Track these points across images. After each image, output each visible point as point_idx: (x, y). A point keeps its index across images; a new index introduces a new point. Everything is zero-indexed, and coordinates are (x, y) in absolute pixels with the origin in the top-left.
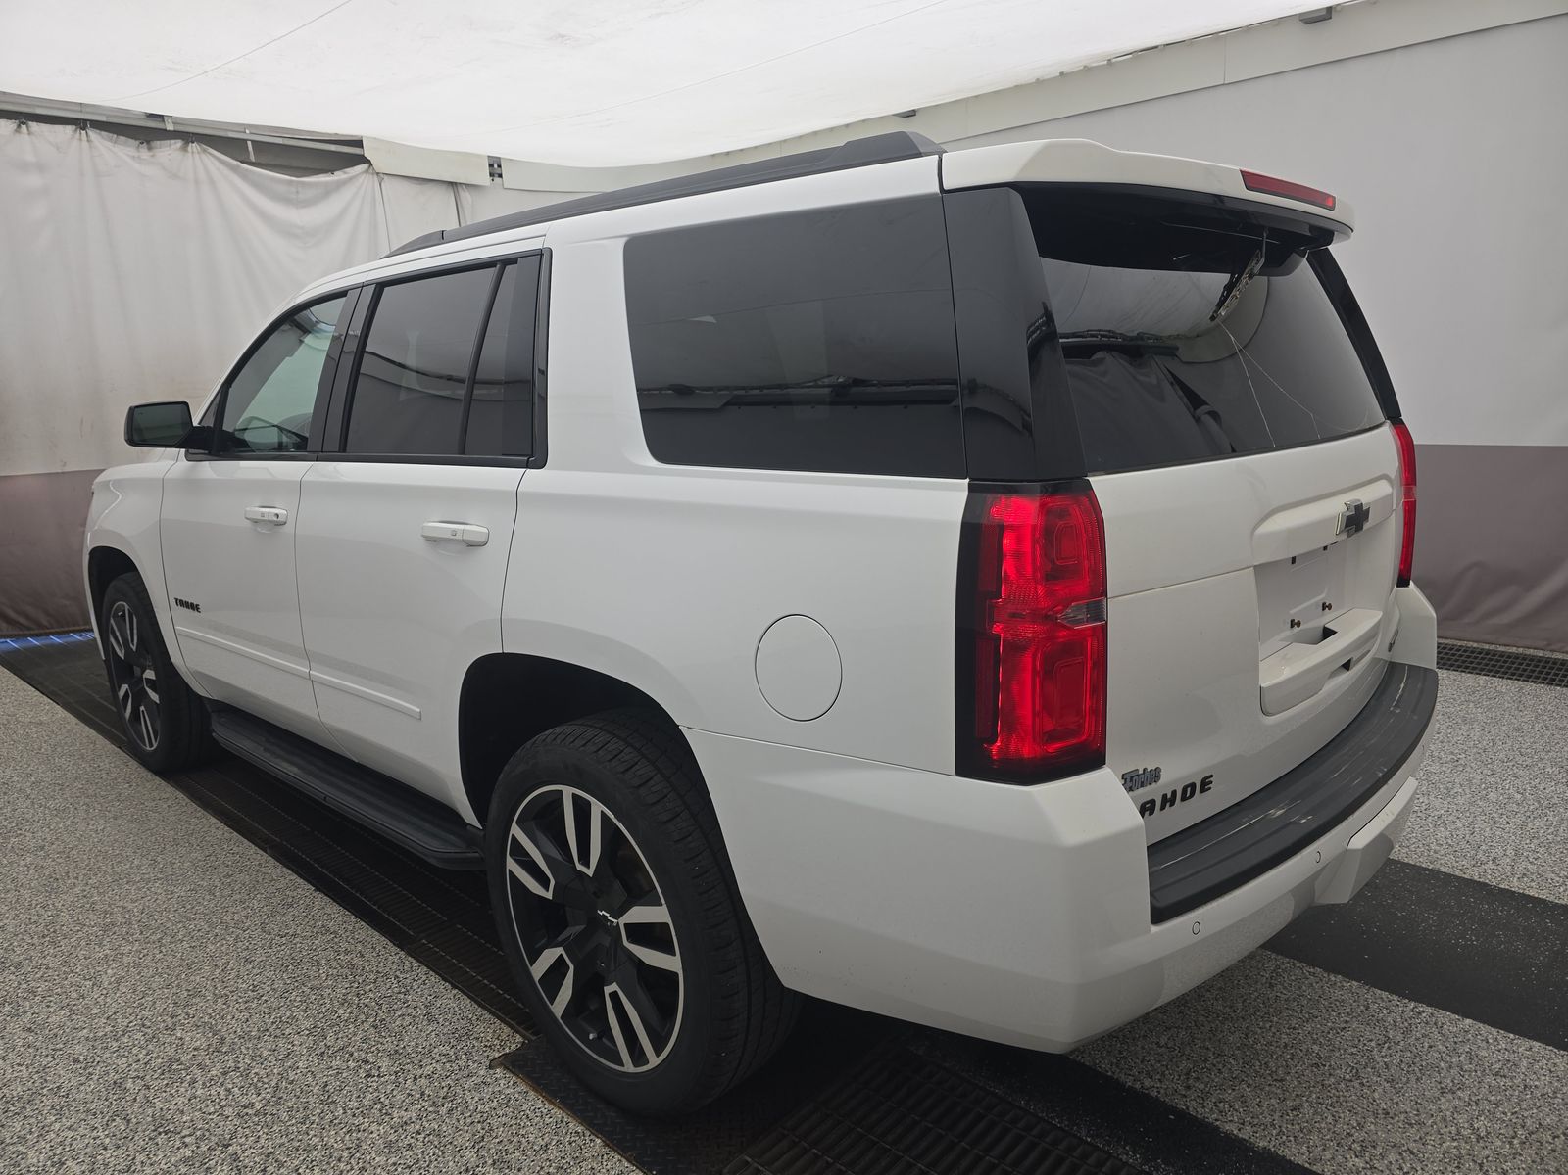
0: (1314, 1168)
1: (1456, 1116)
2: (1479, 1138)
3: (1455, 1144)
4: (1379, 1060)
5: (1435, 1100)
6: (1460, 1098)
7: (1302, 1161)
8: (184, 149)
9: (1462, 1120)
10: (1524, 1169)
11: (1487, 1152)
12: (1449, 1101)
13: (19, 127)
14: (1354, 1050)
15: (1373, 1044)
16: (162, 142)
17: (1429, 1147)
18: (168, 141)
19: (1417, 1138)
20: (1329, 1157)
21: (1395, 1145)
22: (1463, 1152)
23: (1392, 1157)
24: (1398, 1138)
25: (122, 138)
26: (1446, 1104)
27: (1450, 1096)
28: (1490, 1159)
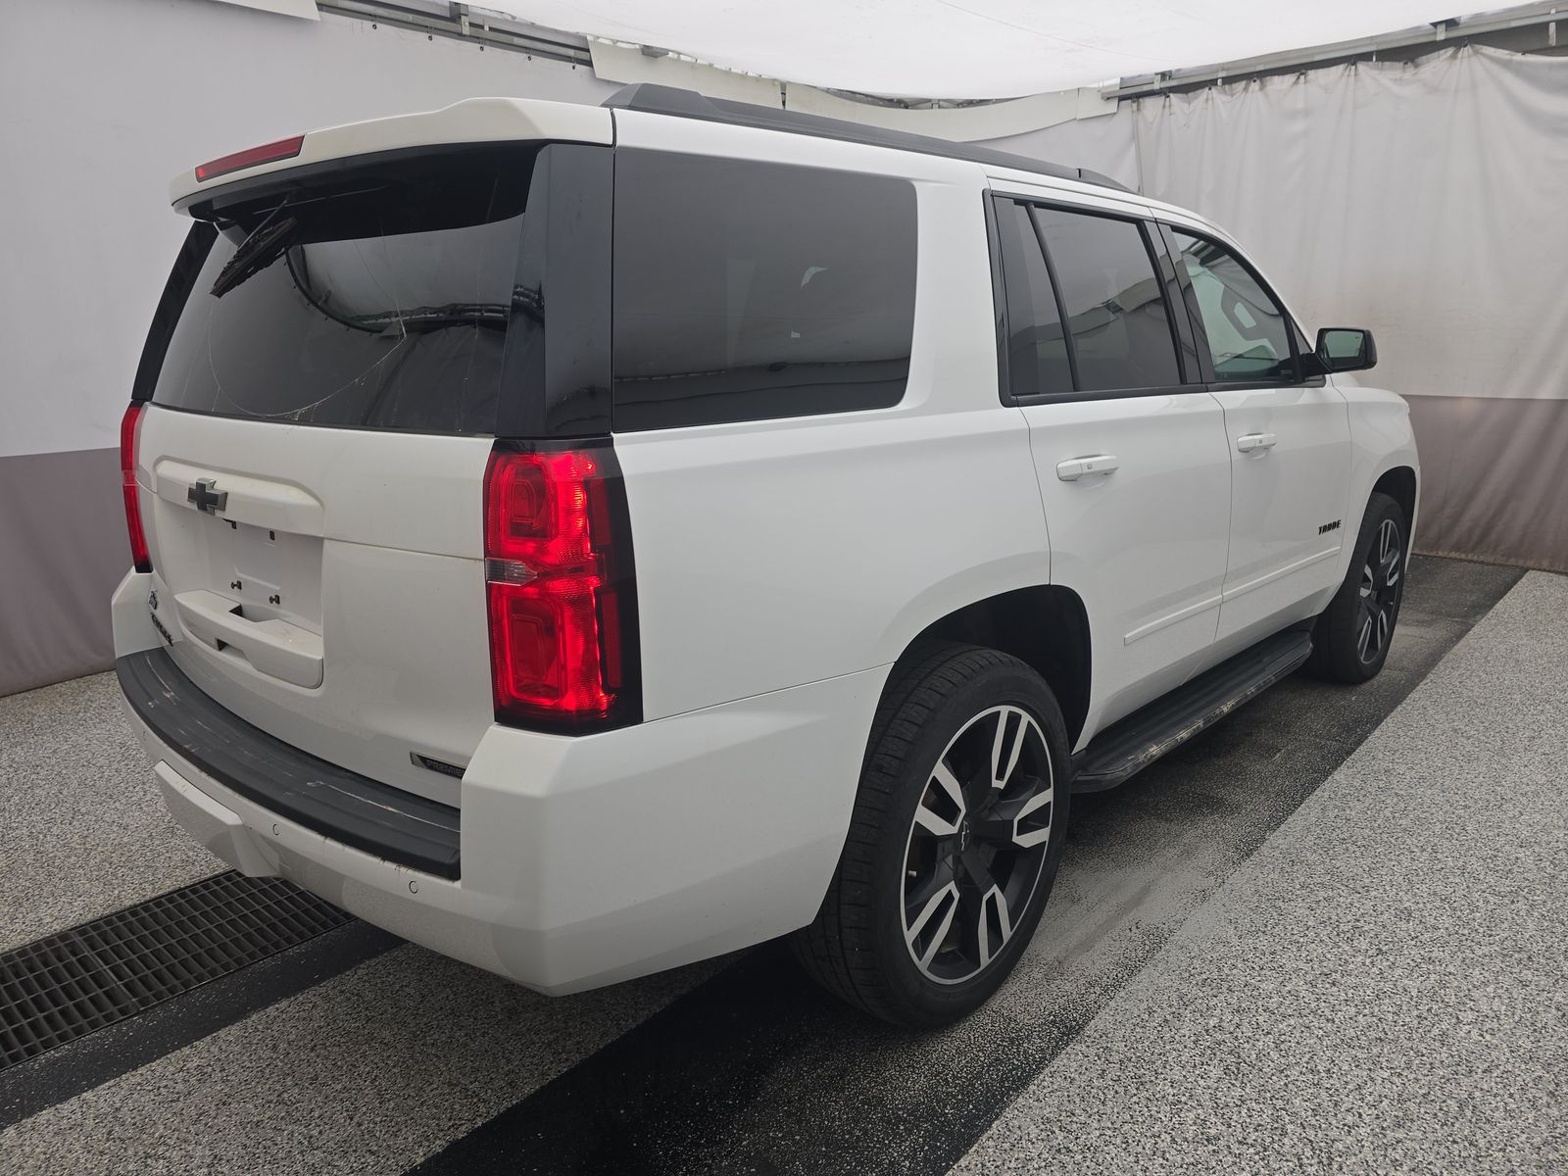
0: (209, 1038)
1: (183, 1152)
2: (148, 1156)
3: (157, 1135)
4: (290, 1127)
5: (211, 1145)
6: (200, 1167)
7: (222, 1033)
8: (1454, 57)
9: (176, 1155)
10: (92, 1168)
11: (130, 1152)
12: (203, 1157)
13: (1298, 78)
14: (316, 1114)
15: (315, 1133)
16: (1430, 55)
17: (169, 1116)
18: (1436, 54)
19: (184, 1112)
20: (212, 1049)
21: (189, 1093)
22: (145, 1136)
23: (180, 1087)
24: (195, 1098)
25: (1387, 64)
26: (201, 1153)
27: (208, 1161)
28: (122, 1150)
